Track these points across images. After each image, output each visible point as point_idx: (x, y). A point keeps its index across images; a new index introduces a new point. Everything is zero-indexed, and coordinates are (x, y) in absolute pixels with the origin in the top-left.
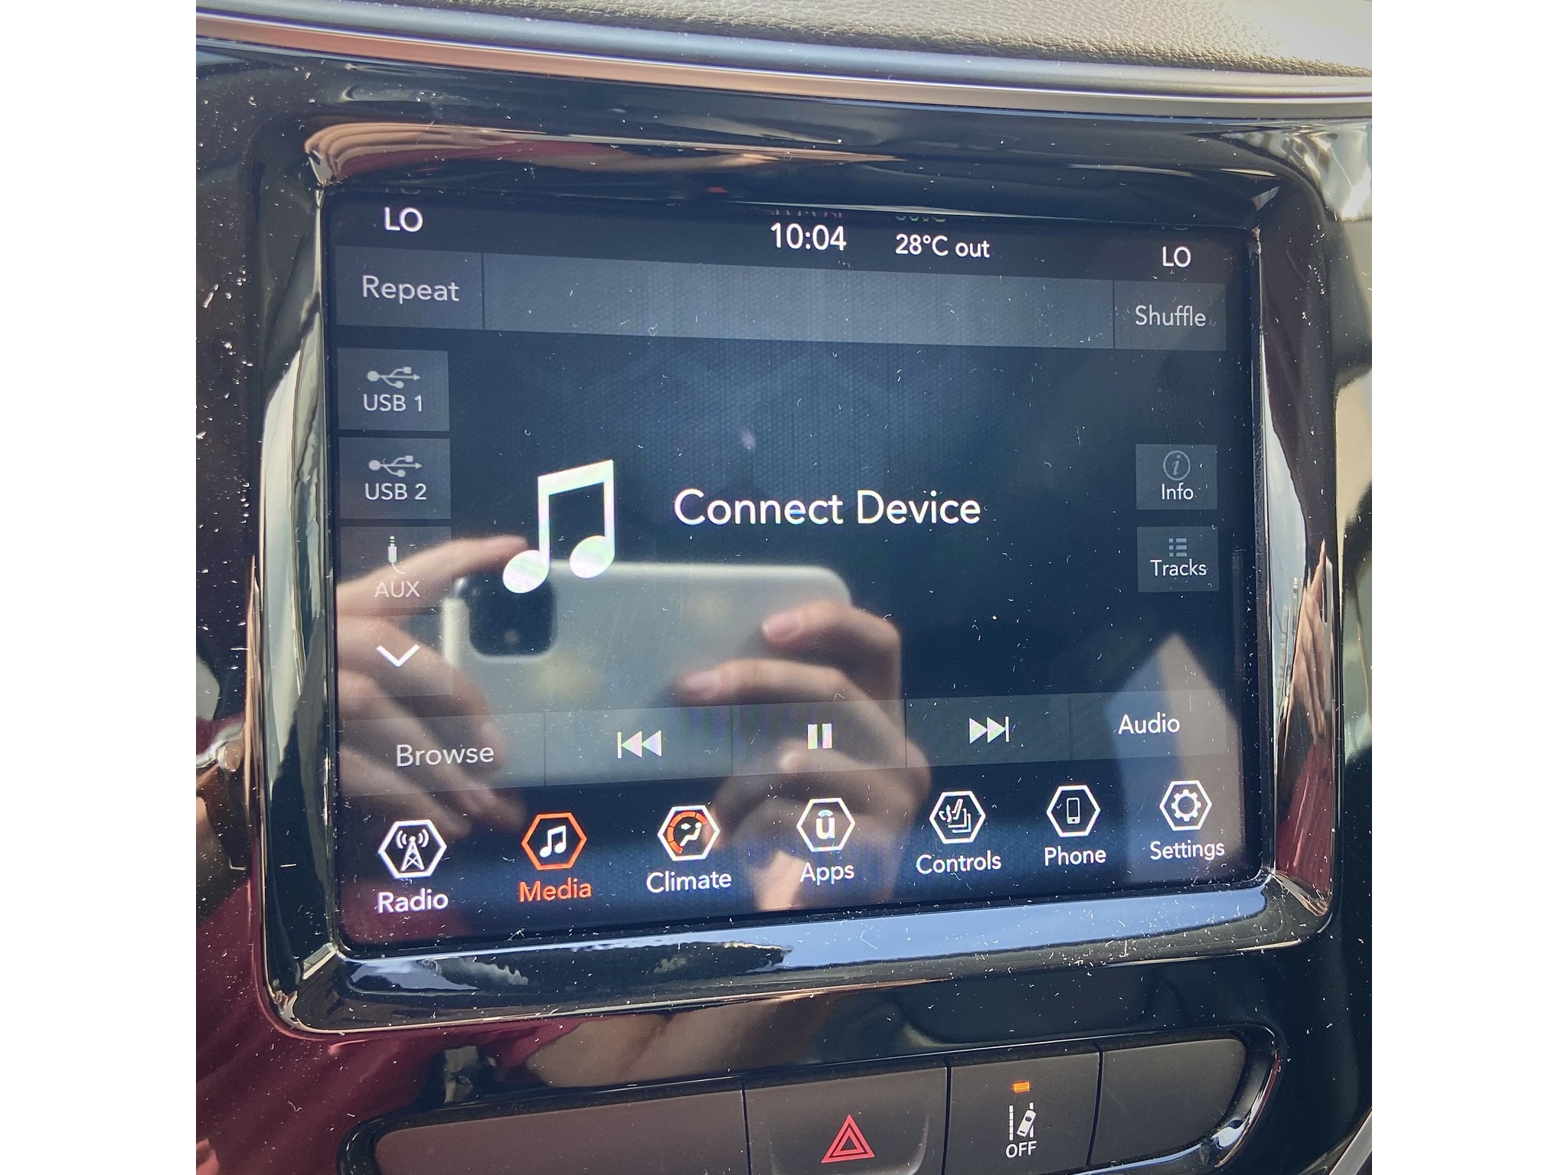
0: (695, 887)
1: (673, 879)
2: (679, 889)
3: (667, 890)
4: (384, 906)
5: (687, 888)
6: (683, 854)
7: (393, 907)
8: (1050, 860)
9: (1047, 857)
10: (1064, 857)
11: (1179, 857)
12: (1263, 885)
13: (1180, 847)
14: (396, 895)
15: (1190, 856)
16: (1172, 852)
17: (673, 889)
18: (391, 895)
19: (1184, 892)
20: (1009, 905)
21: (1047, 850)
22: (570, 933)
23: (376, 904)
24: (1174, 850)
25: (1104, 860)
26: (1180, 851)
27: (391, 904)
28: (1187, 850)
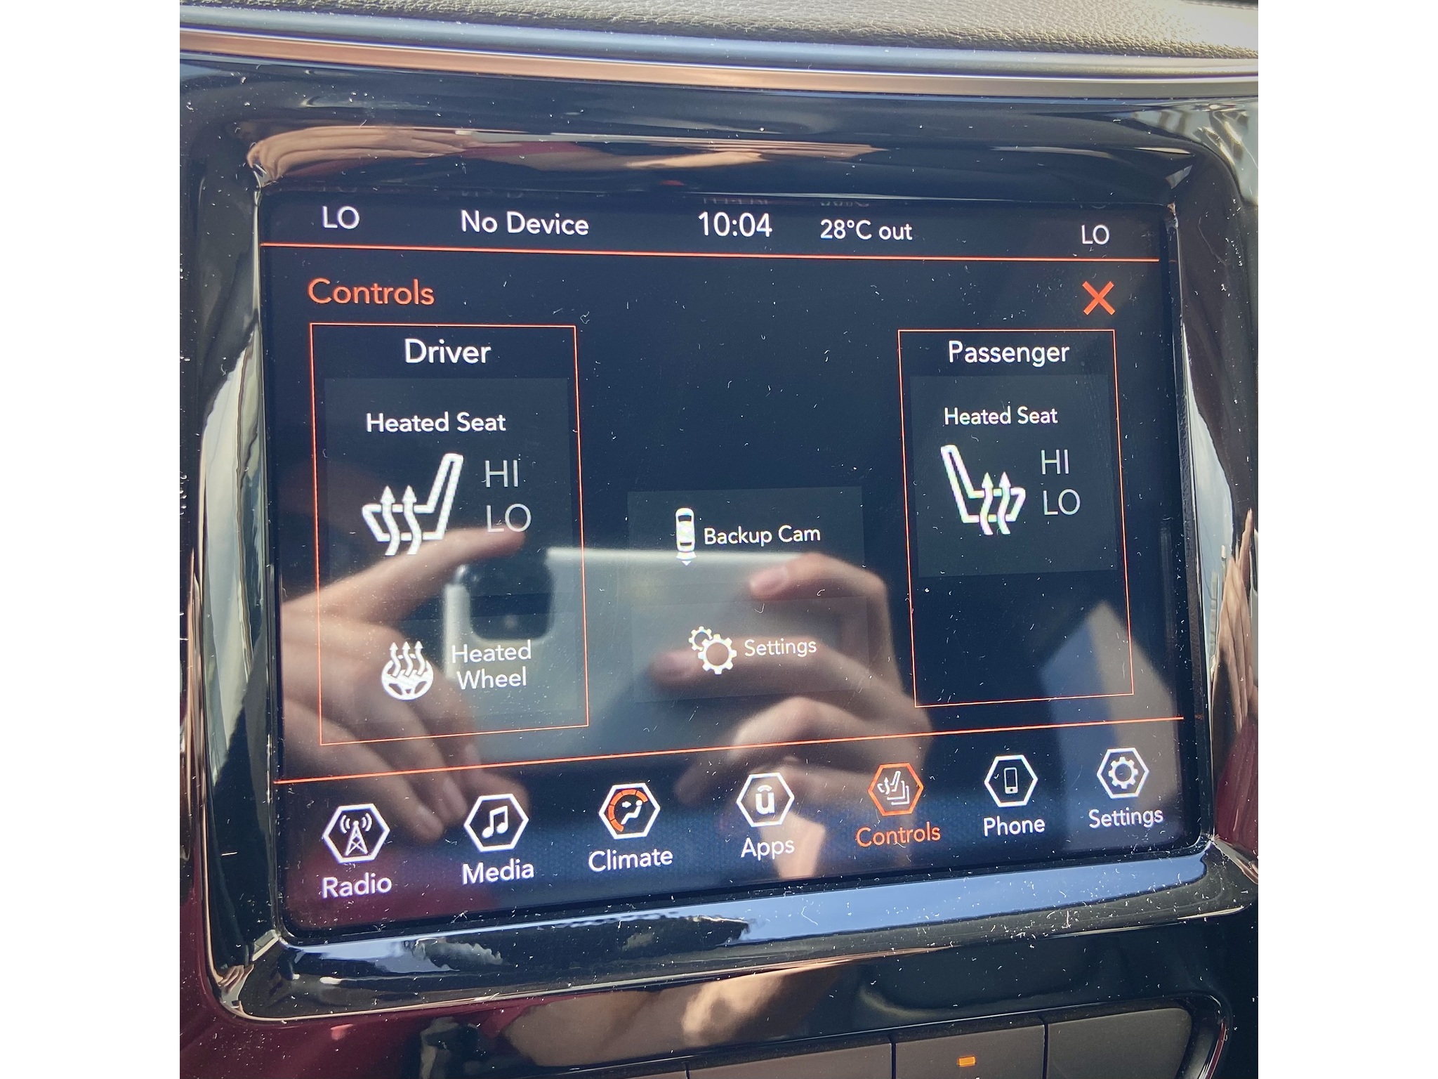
0: (636, 866)
1: (615, 858)
2: (620, 867)
3: (609, 868)
4: (329, 891)
5: (628, 866)
6: (624, 832)
7: (337, 892)
8: (989, 830)
9: (986, 827)
10: (1003, 827)
11: (1117, 824)
12: (1203, 852)
13: (1118, 815)
14: (341, 880)
15: (1128, 823)
16: (1110, 819)
17: (615, 868)
18: (334, 879)
19: (1124, 860)
20: (949, 878)
21: (986, 820)
22: (513, 914)
23: (321, 888)
24: (1113, 818)
25: (1043, 829)
26: (1119, 819)
27: (335, 889)
28: (1125, 817)
